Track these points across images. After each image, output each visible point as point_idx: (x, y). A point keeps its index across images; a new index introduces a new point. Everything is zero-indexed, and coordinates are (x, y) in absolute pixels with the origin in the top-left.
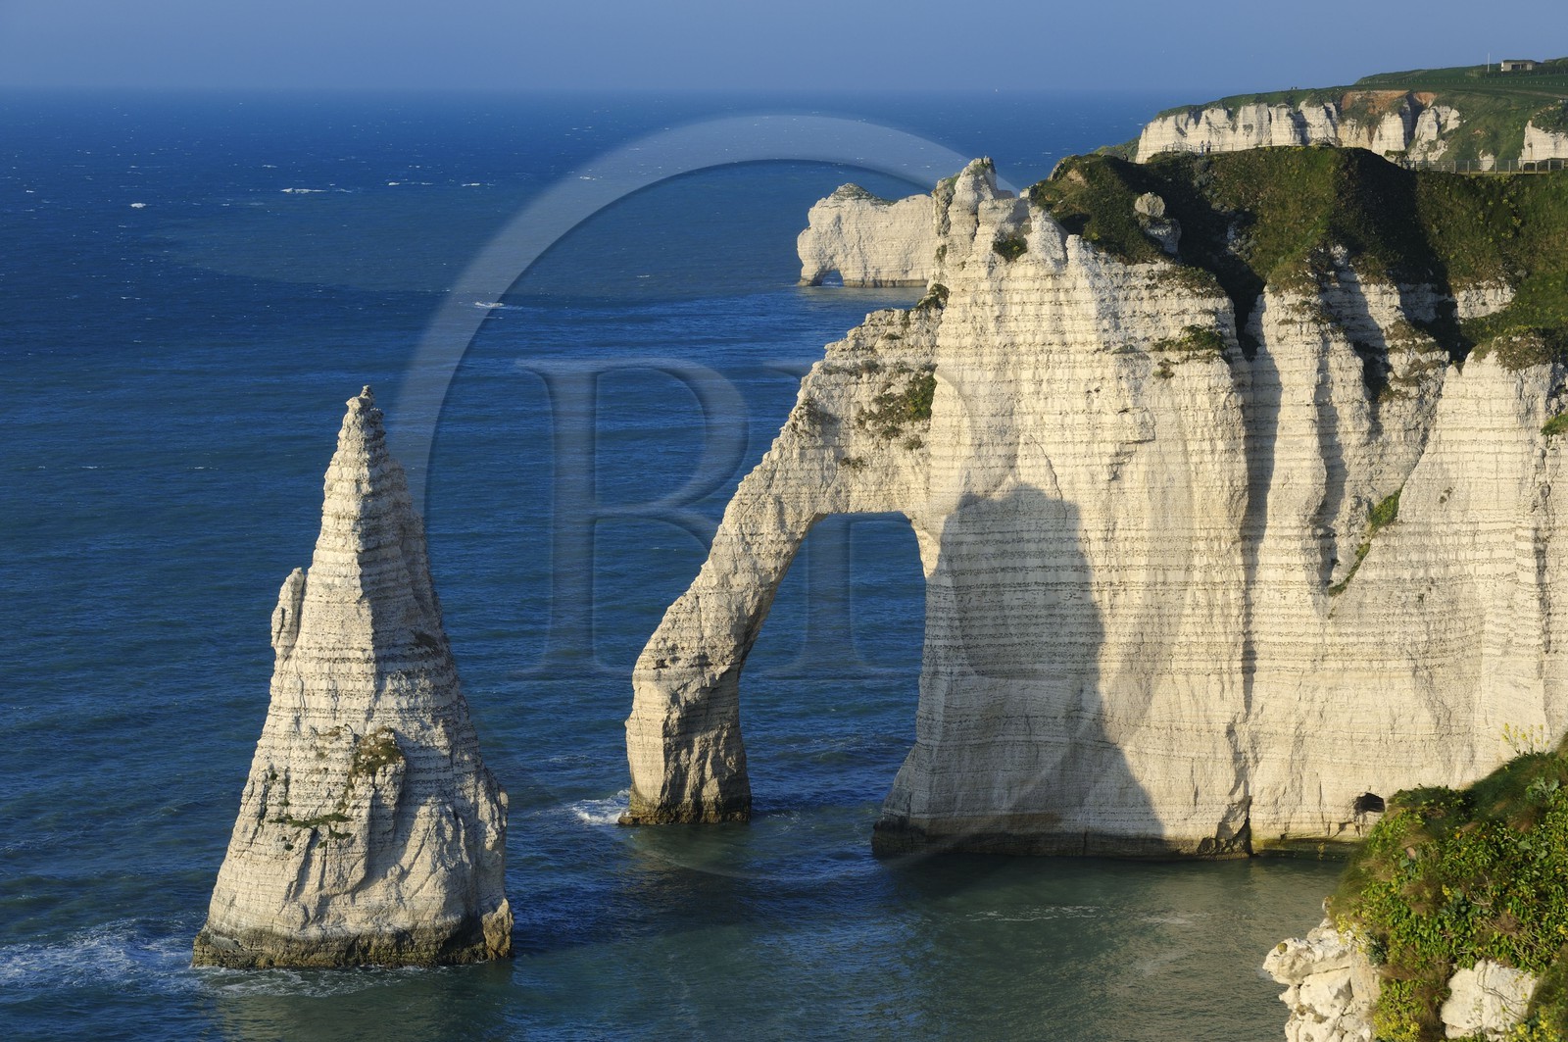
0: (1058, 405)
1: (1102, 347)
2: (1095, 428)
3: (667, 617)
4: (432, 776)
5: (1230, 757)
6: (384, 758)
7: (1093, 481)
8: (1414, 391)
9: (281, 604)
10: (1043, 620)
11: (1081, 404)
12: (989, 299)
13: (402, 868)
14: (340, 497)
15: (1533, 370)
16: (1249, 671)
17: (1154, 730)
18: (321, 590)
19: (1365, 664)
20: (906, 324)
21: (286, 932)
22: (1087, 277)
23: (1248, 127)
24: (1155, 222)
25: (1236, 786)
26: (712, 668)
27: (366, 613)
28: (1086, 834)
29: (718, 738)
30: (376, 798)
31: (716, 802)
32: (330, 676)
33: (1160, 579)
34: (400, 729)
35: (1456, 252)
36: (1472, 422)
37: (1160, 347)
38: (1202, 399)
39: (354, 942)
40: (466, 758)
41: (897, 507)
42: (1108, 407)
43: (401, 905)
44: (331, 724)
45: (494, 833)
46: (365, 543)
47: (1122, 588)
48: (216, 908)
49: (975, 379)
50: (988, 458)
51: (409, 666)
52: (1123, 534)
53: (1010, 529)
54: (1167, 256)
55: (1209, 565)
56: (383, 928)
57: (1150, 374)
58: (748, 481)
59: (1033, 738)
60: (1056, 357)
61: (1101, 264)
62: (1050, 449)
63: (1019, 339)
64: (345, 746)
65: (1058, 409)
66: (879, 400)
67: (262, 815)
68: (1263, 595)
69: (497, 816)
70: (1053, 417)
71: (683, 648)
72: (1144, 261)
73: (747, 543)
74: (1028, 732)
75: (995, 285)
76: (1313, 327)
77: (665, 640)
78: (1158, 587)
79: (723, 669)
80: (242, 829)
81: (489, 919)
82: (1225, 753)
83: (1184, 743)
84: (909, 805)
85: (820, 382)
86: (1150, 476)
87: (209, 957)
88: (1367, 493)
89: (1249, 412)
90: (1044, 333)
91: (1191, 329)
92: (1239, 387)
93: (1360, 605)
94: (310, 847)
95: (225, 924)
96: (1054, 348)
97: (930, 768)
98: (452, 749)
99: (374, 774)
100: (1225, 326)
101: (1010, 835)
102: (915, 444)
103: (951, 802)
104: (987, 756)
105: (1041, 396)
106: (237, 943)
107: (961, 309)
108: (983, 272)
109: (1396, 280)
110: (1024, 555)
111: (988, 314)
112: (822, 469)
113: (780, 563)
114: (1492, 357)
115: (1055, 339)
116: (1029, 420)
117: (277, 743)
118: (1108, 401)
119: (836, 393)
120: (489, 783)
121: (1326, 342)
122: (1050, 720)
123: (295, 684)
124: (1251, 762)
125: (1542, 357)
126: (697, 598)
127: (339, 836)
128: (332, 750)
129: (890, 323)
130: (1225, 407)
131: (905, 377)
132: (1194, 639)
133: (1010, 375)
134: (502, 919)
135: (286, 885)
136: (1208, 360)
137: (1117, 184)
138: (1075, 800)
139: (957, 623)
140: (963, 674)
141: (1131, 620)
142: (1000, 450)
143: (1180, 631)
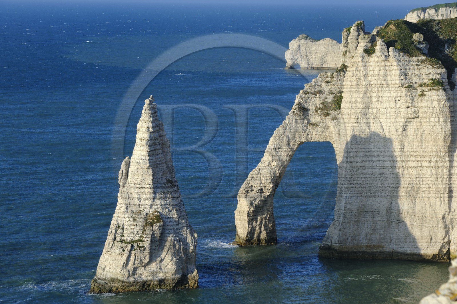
0: (385, 105)
1: (401, 85)
2: (398, 113)
3: (250, 176)
4: (172, 227)
5: (443, 226)
6: (156, 221)
7: (397, 131)
9: (122, 169)
10: (379, 179)
11: (393, 105)
12: (362, 69)
13: (161, 258)
14: (142, 133)
16: (450, 197)
17: (417, 217)
18: (135, 164)
20: (332, 77)
21: (122, 279)
22: (396, 61)
24: (420, 43)
25: (445, 237)
26: (264, 193)
27: (150, 172)
28: (393, 252)
29: (266, 217)
30: (153, 234)
31: (265, 239)
32: (138, 193)
33: (420, 165)
34: (161, 211)
37: (421, 86)
38: (436, 104)
39: (145, 283)
40: (183, 221)
41: (328, 140)
42: (402, 106)
43: (161, 271)
44: (138, 209)
45: (192, 247)
46: (150, 148)
47: (406, 168)
48: (99, 271)
49: (357, 96)
50: (360, 123)
51: (165, 190)
52: (407, 150)
53: (368, 147)
54: (424, 54)
55: (437, 161)
56: (155, 278)
57: (417, 95)
58: (278, 130)
59: (375, 219)
60: (385, 89)
61: (401, 57)
62: (382, 120)
63: (372, 83)
64: (143, 217)
65: (385, 106)
66: (323, 103)
67: (115, 239)
69: (193, 241)
70: (383, 109)
71: (255, 187)
72: (416, 56)
73: (277, 151)
74: (373, 217)
75: (364, 64)
77: (248, 184)
78: (419, 168)
79: (268, 194)
80: (108, 244)
81: (190, 276)
82: (441, 225)
83: (427, 221)
84: (331, 241)
85: (303, 97)
86: (416, 130)
87: (96, 287)
89: (452, 108)
90: (381, 80)
91: (432, 79)
92: (448, 99)
94: (131, 250)
95: (102, 276)
96: (384, 86)
97: (339, 228)
98: (179, 218)
99: (152, 226)
100: (444, 78)
101: (366, 252)
102: (334, 118)
103: (346, 240)
104: (358, 225)
105: (379, 102)
106: (106, 282)
107: (352, 72)
108: (360, 60)
110: (372, 156)
111: (361, 74)
112: (303, 127)
113: (288, 158)
115: (384, 83)
116: (375, 110)
117: (120, 215)
118: (402, 104)
119: (308, 101)
120: (191, 230)
122: (380, 213)
123: (126, 195)
124: (451, 228)
126: (260, 170)
127: (140, 247)
128: (138, 218)
129: (327, 77)
130: (443, 106)
131: (331, 96)
132: (431, 186)
133: (368, 95)
134: (195, 276)
135: (123, 263)
136: (438, 90)
137: (407, 30)
138: (389, 240)
139: (349, 179)
140: (351, 197)
141: (409, 179)
142: (365, 121)
143: (427, 182)
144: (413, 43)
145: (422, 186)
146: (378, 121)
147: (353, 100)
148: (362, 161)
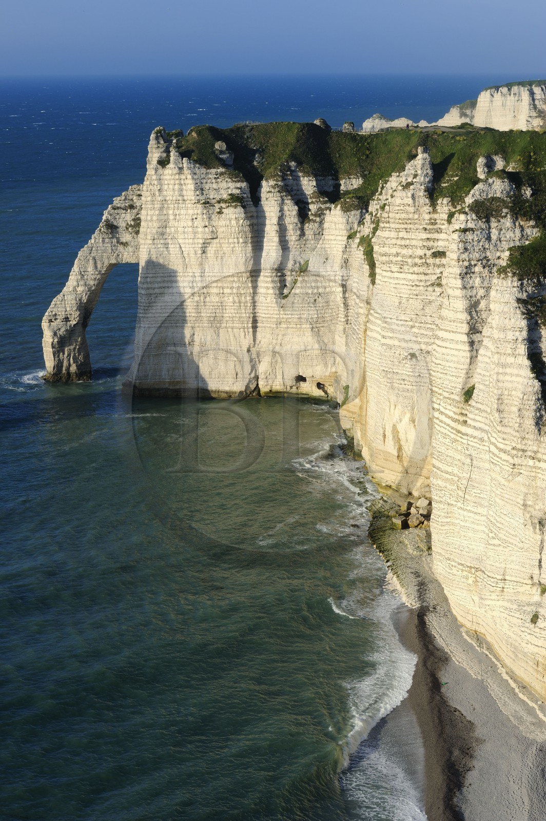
0: (182, 224)
1: (197, 201)
2: (195, 233)
3: (53, 303)
5: (248, 360)
7: (196, 254)
8: (318, 219)
11: (190, 224)
12: (156, 182)
15: (353, 213)
16: (255, 327)
17: (221, 350)
19: (294, 326)
22: (191, 174)
23: (515, 94)
24: (222, 152)
25: (252, 371)
26: (70, 322)
29: (75, 349)
31: (76, 373)
33: (221, 292)
35: (344, 164)
36: (334, 232)
37: (219, 202)
38: (234, 222)
42: (199, 225)
50: (157, 244)
52: (208, 274)
55: (239, 287)
57: (215, 212)
58: (83, 251)
60: (181, 205)
61: (197, 169)
62: (180, 241)
63: (168, 198)
65: (182, 225)
68: (260, 299)
70: (181, 229)
71: (59, 315)
72: (214, 168)
74: (175, 350)
75: (158, 177)
76: (278, 194)
77: (52, 312)
78: (221, 295)
79: (75, 323)
82: (246, 359)
84: (132, 377)
86: (216, 252)
88: (299, 259)
90: (176, 196)
91: (231, 195)
92: (248, 218)
93: (293, 303)
96: (180, 202)
100: (244, 193)
101: (169, 389)
103: (146, 376)
104: (159, 359)
105: (176, 221)
108: (153, 172)
109: (315, 176)
111: (156, 188)
112: (112, 246)
113: (96, 282)
114: (339, 207)
115: (180, 198)
116: (173, 229)
118: (199, 223)
119: (117, 217)
121: (283, 200)
122: (183, 345)
124: (257, 362)
125: (356, 207)
126: (64, 296)
129: (139, 190)
130: (242, 226)
132: (234, 315)
133: (165, 212)
136: (236, 207)
139: (146, 308)
141: (211, 307)
142: (162, 241)
143: (230, 312)
144: (214, 152)
145: (225, 315)
146: (177, 242)
147: (149, 218)
148: (160, 288)
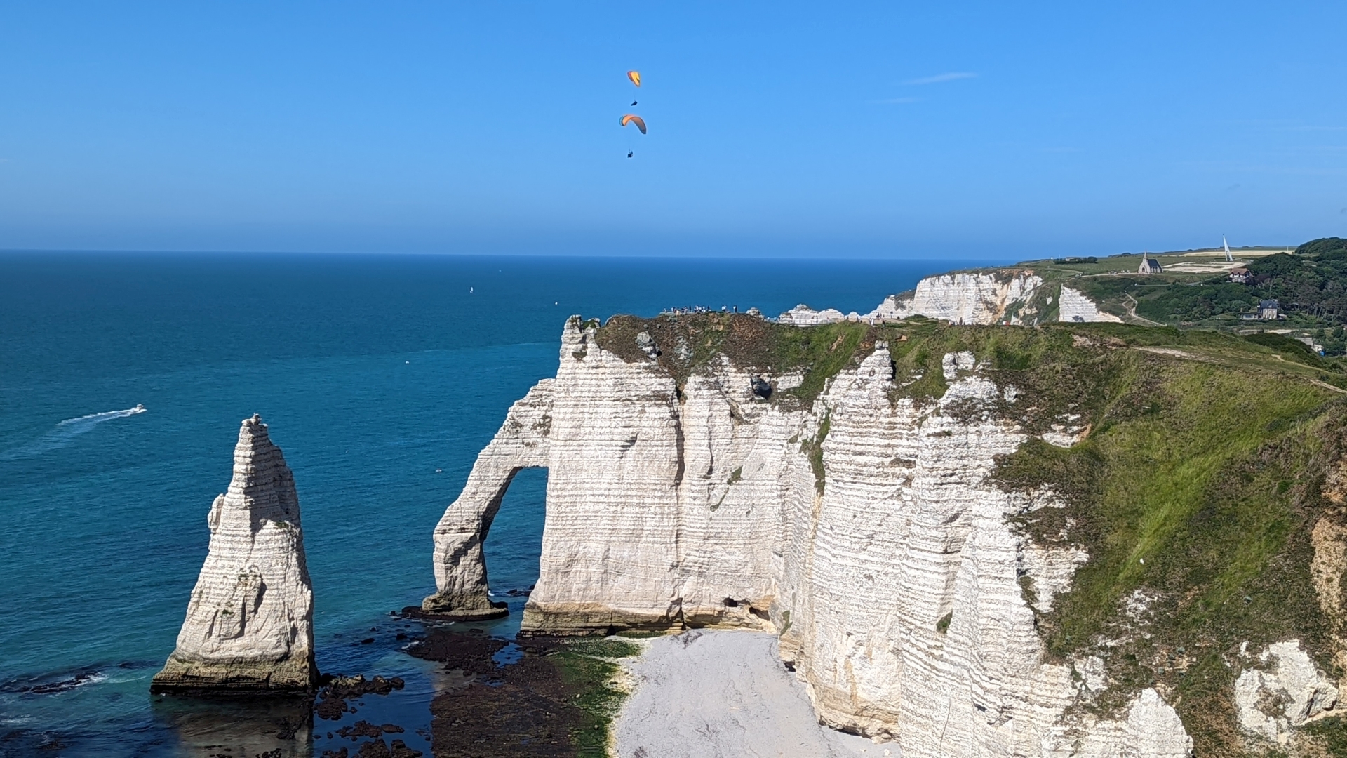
2: (613, 434)
5: (671, 580)
8: (752, 421)
9: (213, 509)
12: (569, 376)
15: (793, 414)
16: (678, 542)
17: (639, 567)
19: (725, 541)
22: (609, 368)
24: (644, 344)
25: (674, 594)
33: (642, 501)
36: (770, 435)
37: (641, 399)
38: (658, 423)
42: (618, 425)
47: (626, 505)
49: (565, 411)
50: (570, 446)
52: (627, 481)
53: (579, 478)
54: (648, 360)
55: (662, 496)
57: (636, 411)
58: (483, 453)
61: (617, 362)
62: (596, 443)
63: (583, 395)
68: (684, 510)
72: (636, 362)
73: (483, 481)
76: (707, 392)
83: (652, 573)
85: (517, 410)
86: (637, 456)
88: (730, 465)
91: (654, 392)
93: (723, 515)
96: (597, 399)
100: (669, 390)
108: (568, 365)
109: (750, 372)
111: (570, 383)
115: (597, 395)
121: (713, 399)
122: (596, 562)
124: (681, 583)
125: (797, 408)
130: (666, 426)
132: (656, 528)
138: (608, 597)
139: (556, 518)
140: (558, 541)
143: (651, 523)
144: (636, 344)
145: (645, 528)
146: (592, 444)
147: (560, 416)
148: (572, 496)
